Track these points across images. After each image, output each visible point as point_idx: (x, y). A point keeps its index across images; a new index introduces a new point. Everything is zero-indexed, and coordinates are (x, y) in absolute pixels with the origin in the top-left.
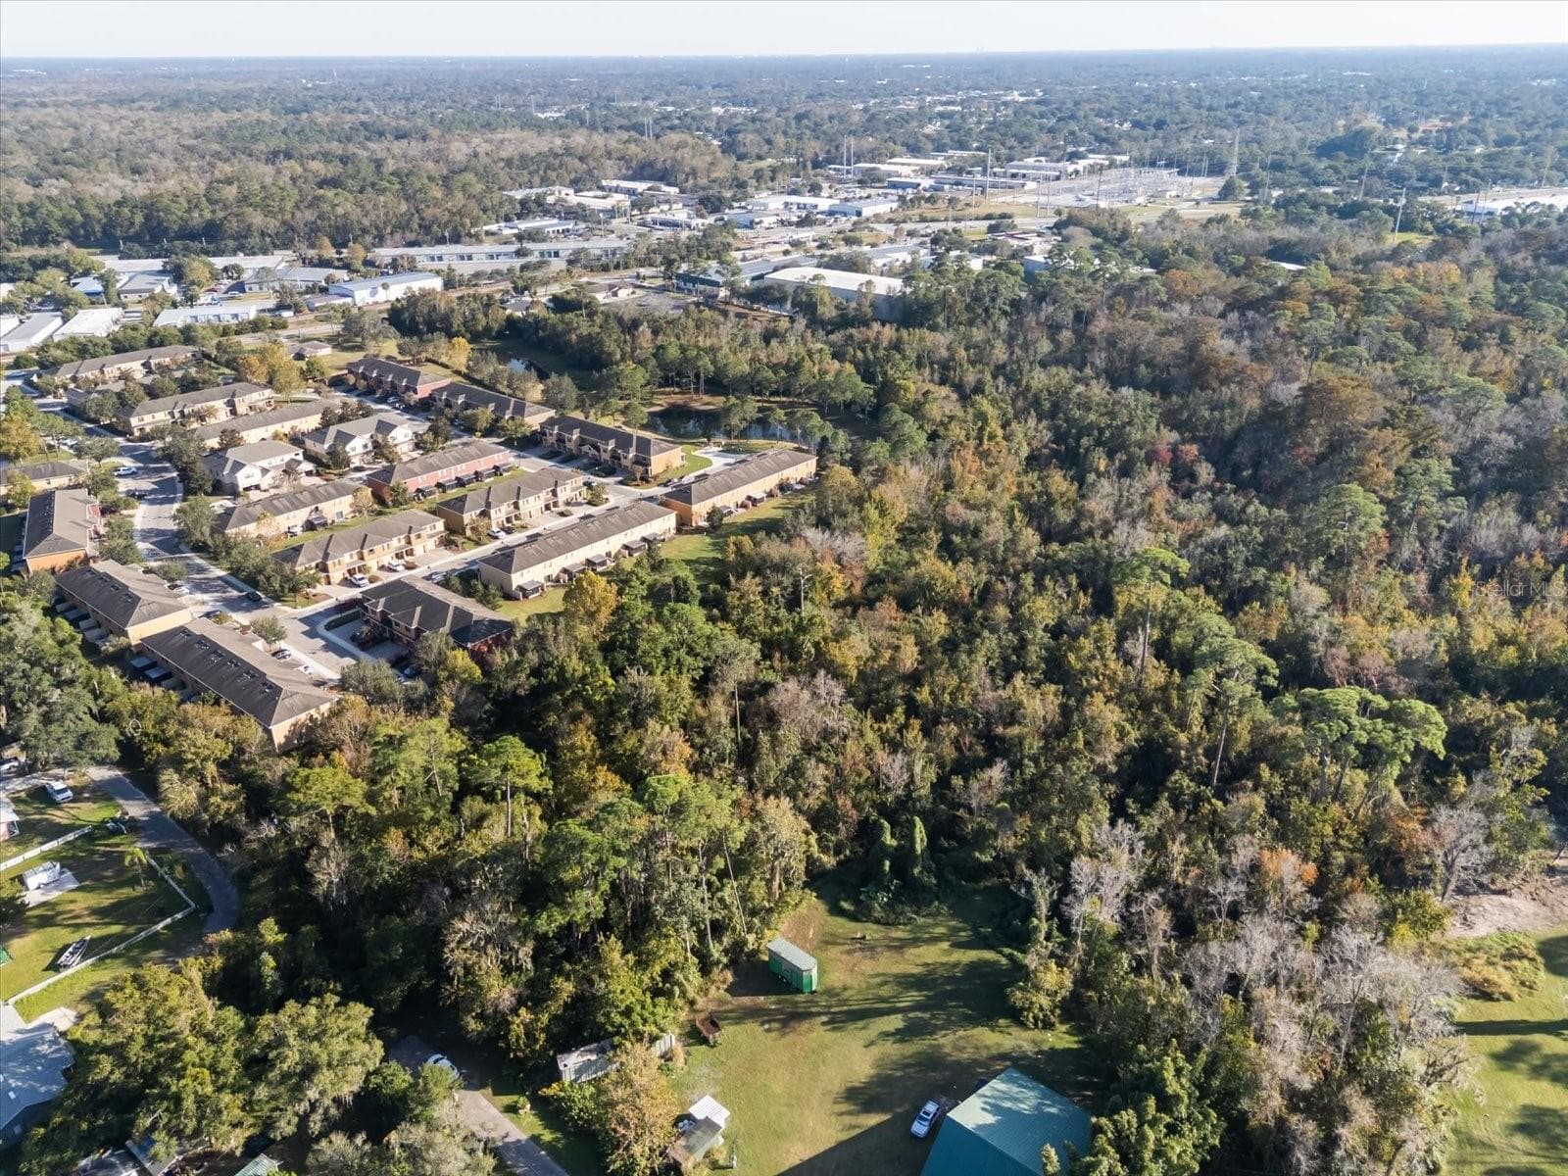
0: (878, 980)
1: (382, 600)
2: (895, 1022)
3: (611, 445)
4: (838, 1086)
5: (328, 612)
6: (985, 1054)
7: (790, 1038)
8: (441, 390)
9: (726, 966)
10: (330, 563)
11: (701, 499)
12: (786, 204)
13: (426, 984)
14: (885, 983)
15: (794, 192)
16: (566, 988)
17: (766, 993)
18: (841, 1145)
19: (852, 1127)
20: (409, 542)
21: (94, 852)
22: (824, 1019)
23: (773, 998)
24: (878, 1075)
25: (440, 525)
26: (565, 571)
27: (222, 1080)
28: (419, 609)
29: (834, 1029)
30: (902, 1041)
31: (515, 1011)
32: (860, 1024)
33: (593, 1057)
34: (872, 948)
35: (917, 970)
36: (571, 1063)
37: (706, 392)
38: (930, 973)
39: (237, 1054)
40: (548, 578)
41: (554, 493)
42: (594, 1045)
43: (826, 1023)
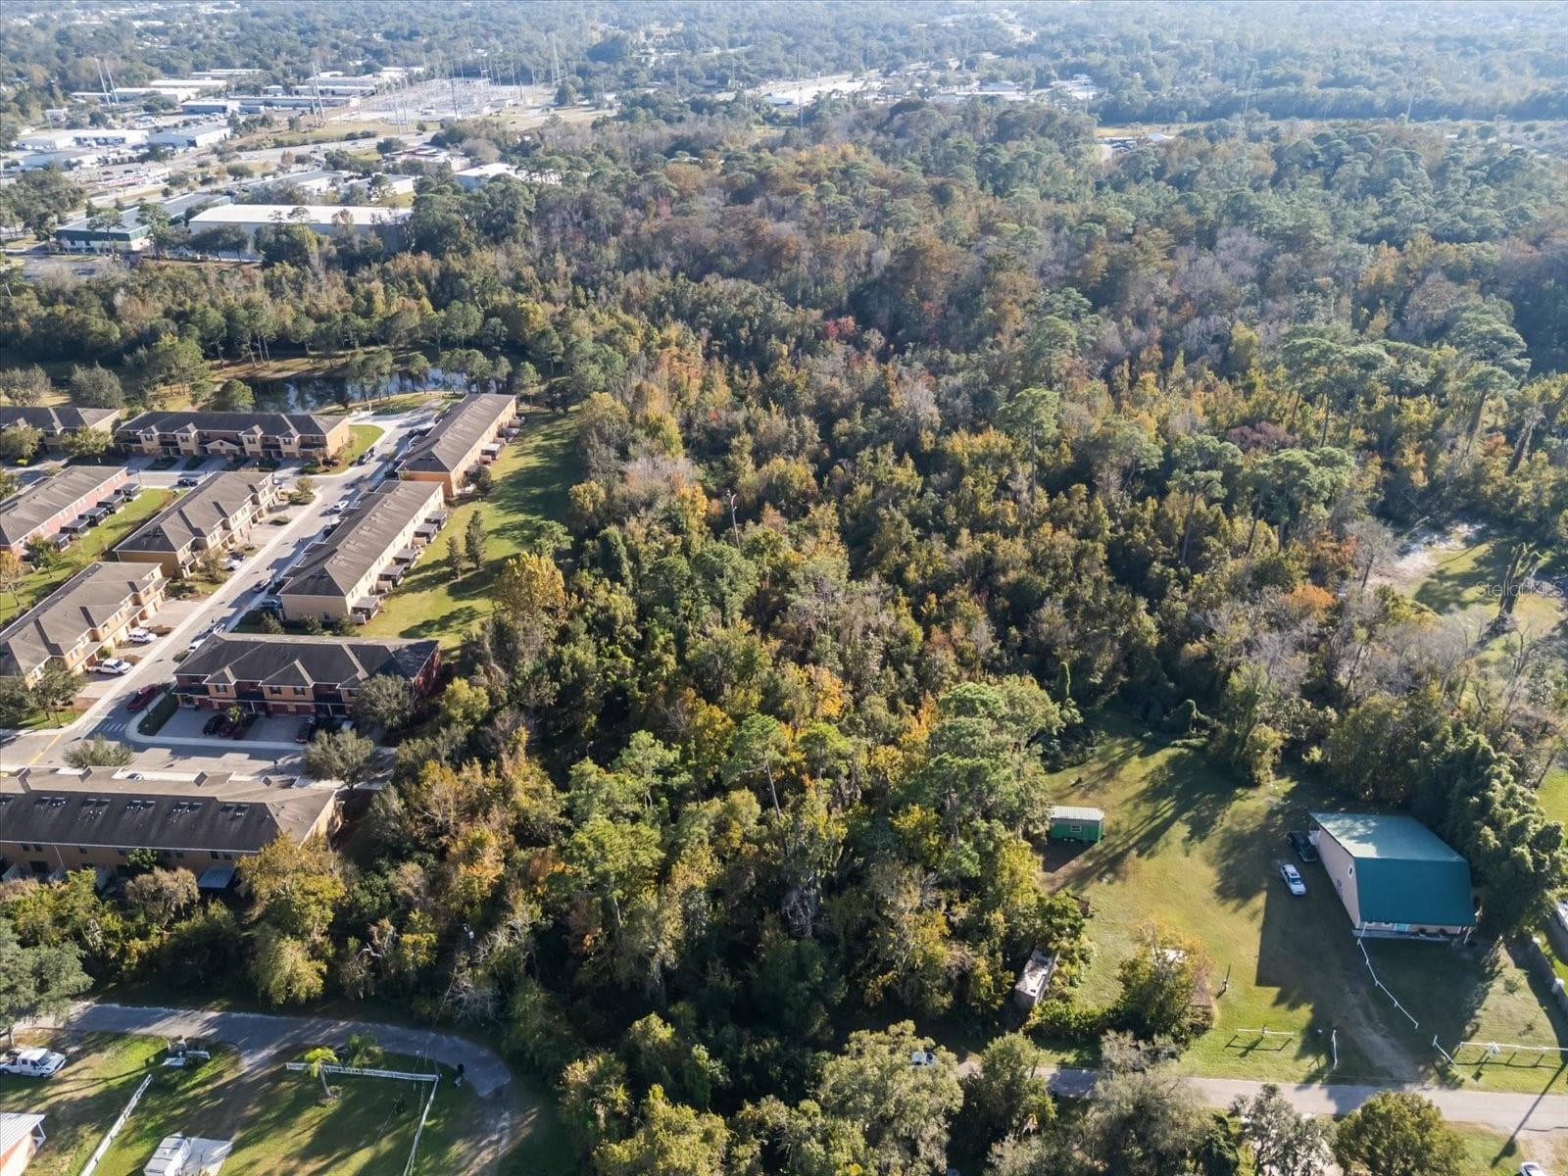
0: (1129, 806)
1: (227, 671)
2: (1181, 828)
4: (1209, 894)
6: (1261, 819)
7: (1131, 881)
10: (66, 656)
12: (79, 141)
14: (1136, 806)
17: (1073, 856)
18: (1265, 929)
19: (1255, 914)
20: (138, 604)
21: (196, 1099)
22: (1134, 852)
23: (1081, 858)
24: (1221, 870)
25: (157, 572)
26: (383, 576)
28: (297, 663)
29: (1151, 855)
30: (1203, 838)
32: (1162, 842)
33: (1043, 971)
34: (1093, 787)
35: (1144, 785)
36: (1032, 983)
38: (1154, 782)
42: (1030, 964)
43: (1139, 855)
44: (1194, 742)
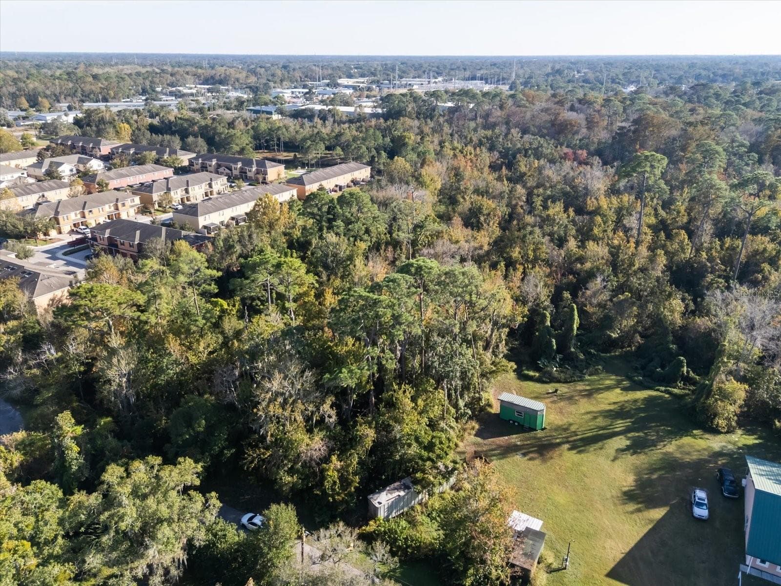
0: (589, 416)
1: (108, 231)
2: (621, 442)
3: (240, 165)
5: (62, 247)
8: (117, 148)
9: (471, 418)
10: (60, 217)
11: (311, 183)
13: (228, 453)
14: (595, 418)
15: (295, 88)
16: (368, 434)
17: (509, 434)
20: (117, 209)
22: (568, 446)
23: (515, 437)
24: (640, 480)
25: (137, 200)
26: (233, 219)
27: (46, 551)
28: (138, 232)
29: (580, 452)
30: (635, 453)
31: (326, 460)
33: (402, 493)
34: (568, 398)
35: (612, 407)
36: (383, 500)
37: (285, 151)
38: (622, 408)
39: (61, 522)
40: (222, 223)
41: (210, 186)
42: (397, 484)
43: (569, 449)
44: (676, 391)
